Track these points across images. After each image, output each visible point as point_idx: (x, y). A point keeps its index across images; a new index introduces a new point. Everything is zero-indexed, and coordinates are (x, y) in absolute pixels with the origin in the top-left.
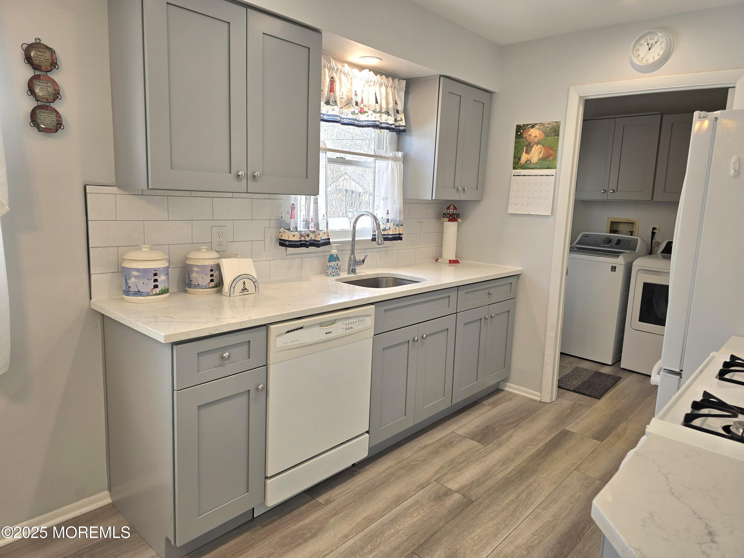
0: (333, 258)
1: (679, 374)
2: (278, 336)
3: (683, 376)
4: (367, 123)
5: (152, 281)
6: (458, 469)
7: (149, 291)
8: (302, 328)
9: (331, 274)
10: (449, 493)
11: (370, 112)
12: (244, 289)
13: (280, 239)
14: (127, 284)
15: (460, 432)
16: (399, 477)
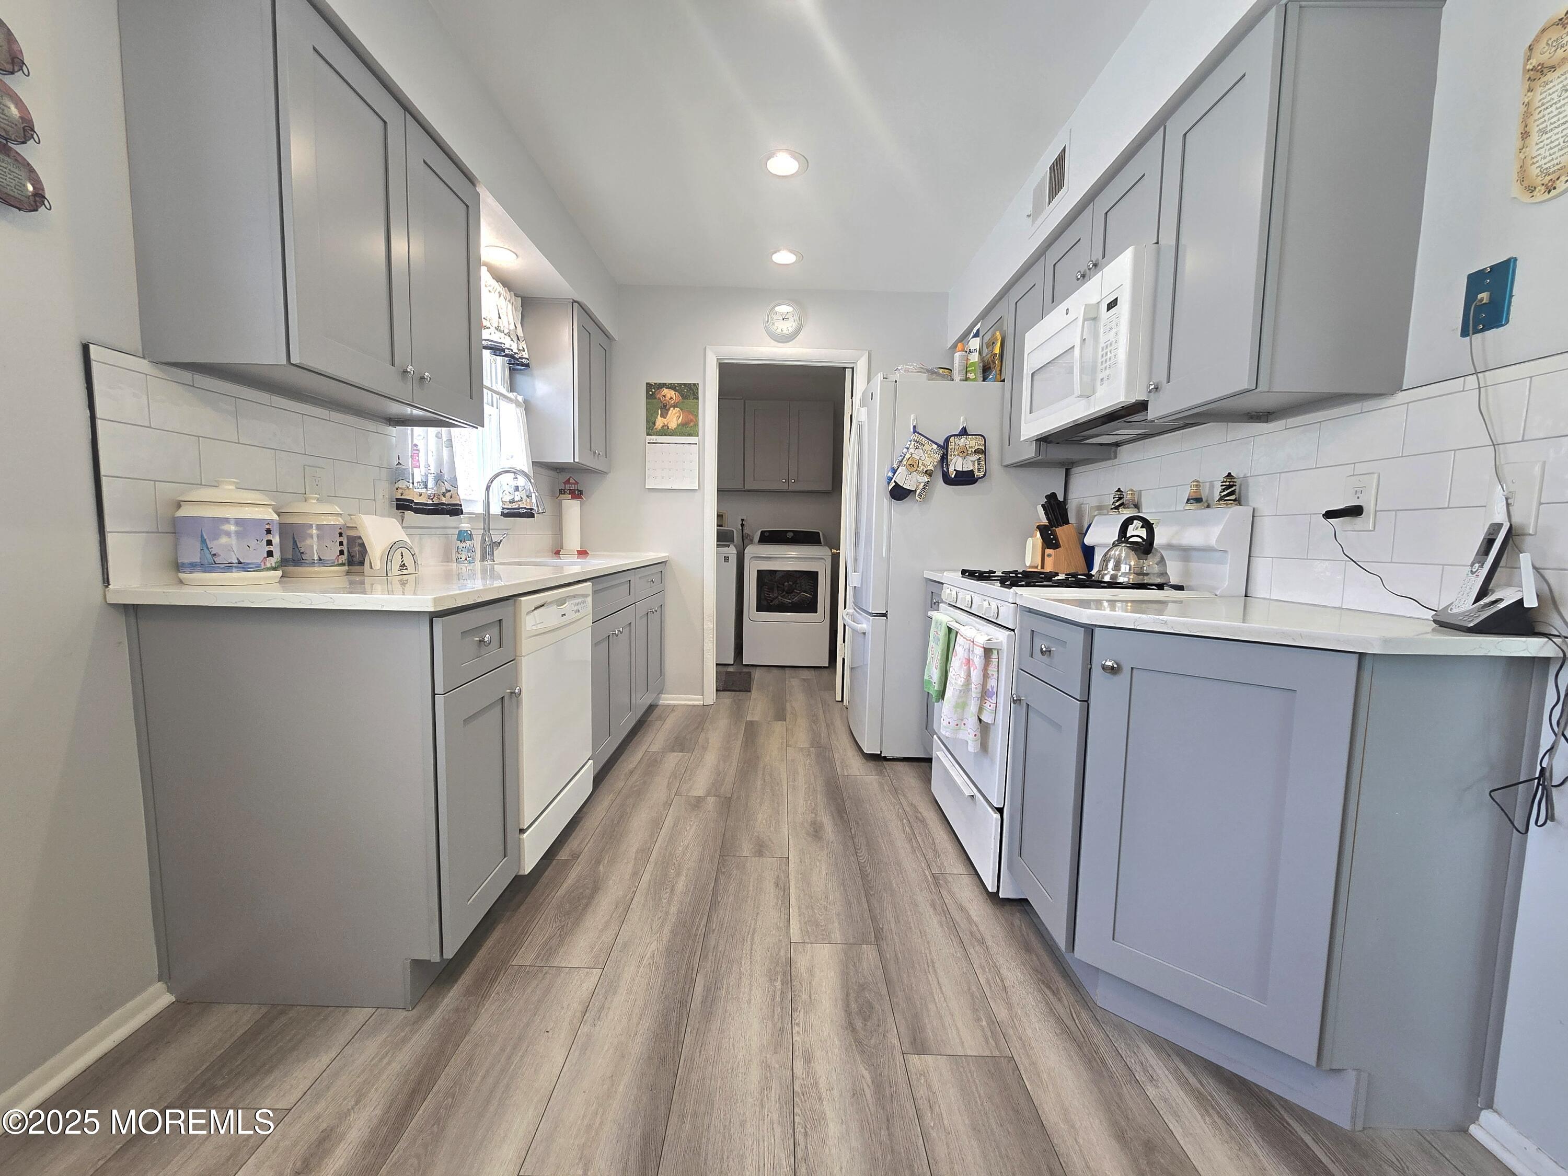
0: (463, 536)
1: (885, 615)
2: (528, 613)
3: (888, 616)
4: (490, 343)
5: (265, 542)
6: (687, 778)
7: (259, 561)
8: (543, 606)
9: (466, 559)
10: (699, 801)
11: (493, 330)
12: (403, 566)
13: (397, 500)
14: (208, 548)
15: (655, 748)
16: (634, 805)
